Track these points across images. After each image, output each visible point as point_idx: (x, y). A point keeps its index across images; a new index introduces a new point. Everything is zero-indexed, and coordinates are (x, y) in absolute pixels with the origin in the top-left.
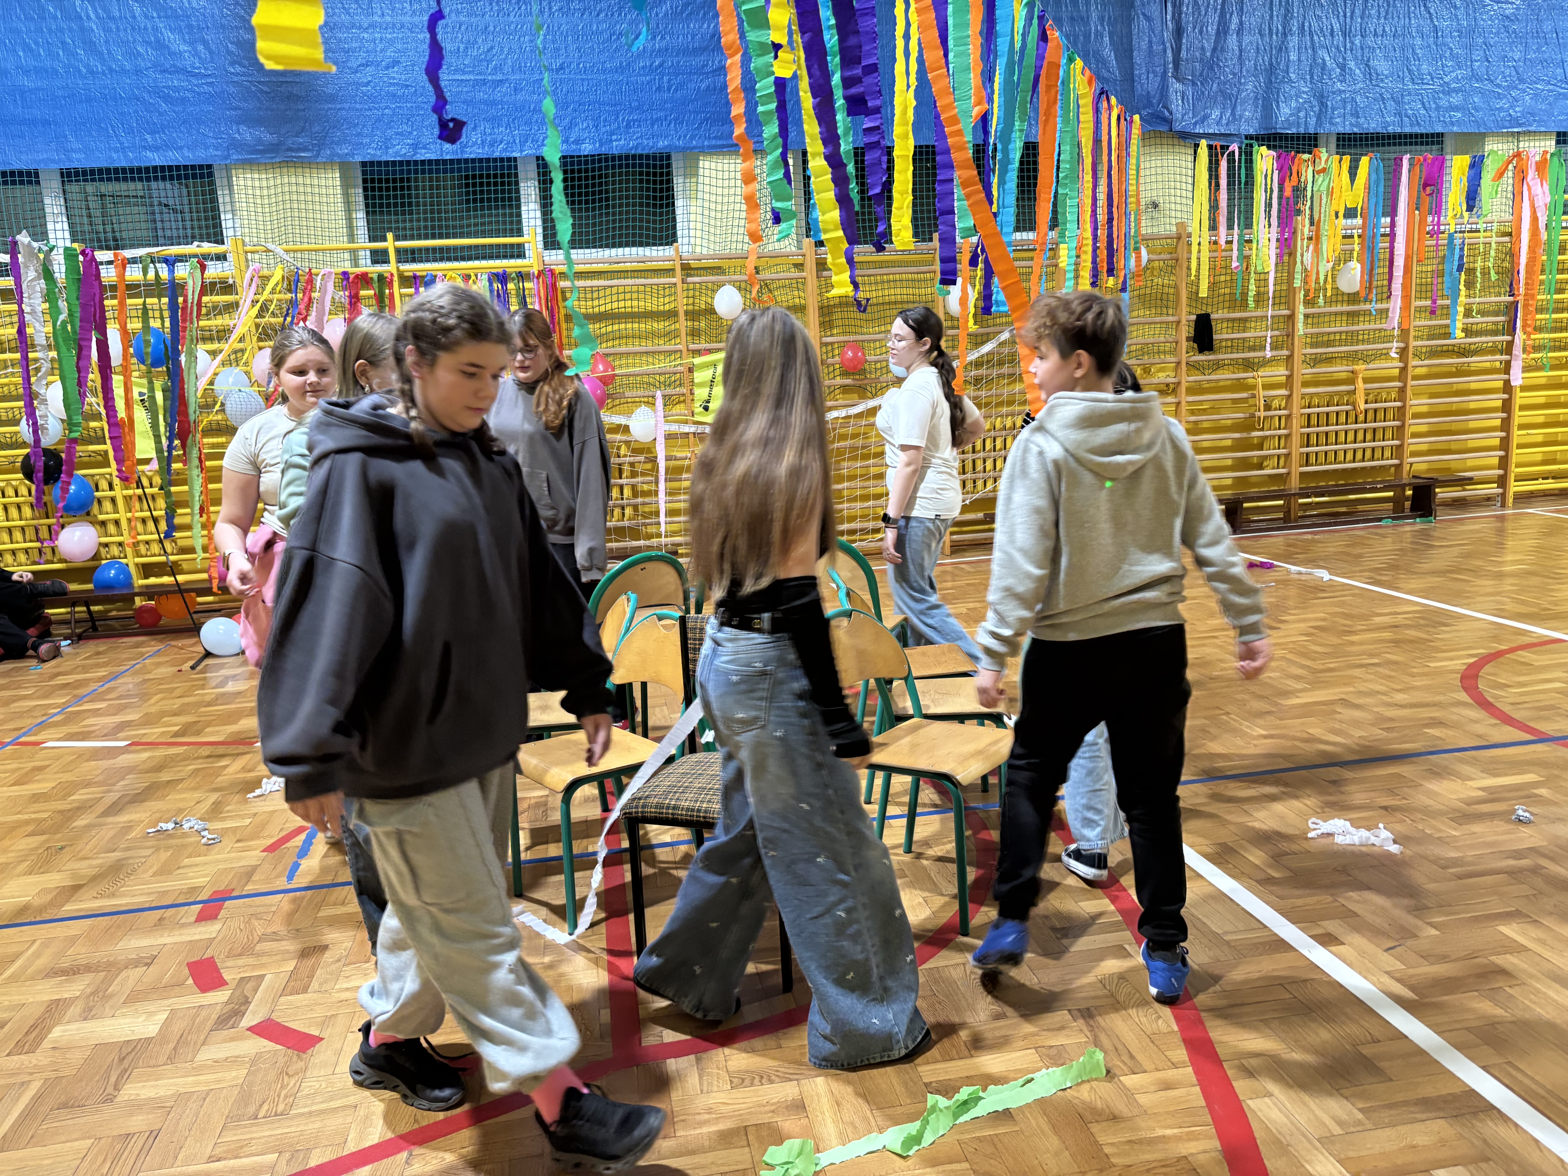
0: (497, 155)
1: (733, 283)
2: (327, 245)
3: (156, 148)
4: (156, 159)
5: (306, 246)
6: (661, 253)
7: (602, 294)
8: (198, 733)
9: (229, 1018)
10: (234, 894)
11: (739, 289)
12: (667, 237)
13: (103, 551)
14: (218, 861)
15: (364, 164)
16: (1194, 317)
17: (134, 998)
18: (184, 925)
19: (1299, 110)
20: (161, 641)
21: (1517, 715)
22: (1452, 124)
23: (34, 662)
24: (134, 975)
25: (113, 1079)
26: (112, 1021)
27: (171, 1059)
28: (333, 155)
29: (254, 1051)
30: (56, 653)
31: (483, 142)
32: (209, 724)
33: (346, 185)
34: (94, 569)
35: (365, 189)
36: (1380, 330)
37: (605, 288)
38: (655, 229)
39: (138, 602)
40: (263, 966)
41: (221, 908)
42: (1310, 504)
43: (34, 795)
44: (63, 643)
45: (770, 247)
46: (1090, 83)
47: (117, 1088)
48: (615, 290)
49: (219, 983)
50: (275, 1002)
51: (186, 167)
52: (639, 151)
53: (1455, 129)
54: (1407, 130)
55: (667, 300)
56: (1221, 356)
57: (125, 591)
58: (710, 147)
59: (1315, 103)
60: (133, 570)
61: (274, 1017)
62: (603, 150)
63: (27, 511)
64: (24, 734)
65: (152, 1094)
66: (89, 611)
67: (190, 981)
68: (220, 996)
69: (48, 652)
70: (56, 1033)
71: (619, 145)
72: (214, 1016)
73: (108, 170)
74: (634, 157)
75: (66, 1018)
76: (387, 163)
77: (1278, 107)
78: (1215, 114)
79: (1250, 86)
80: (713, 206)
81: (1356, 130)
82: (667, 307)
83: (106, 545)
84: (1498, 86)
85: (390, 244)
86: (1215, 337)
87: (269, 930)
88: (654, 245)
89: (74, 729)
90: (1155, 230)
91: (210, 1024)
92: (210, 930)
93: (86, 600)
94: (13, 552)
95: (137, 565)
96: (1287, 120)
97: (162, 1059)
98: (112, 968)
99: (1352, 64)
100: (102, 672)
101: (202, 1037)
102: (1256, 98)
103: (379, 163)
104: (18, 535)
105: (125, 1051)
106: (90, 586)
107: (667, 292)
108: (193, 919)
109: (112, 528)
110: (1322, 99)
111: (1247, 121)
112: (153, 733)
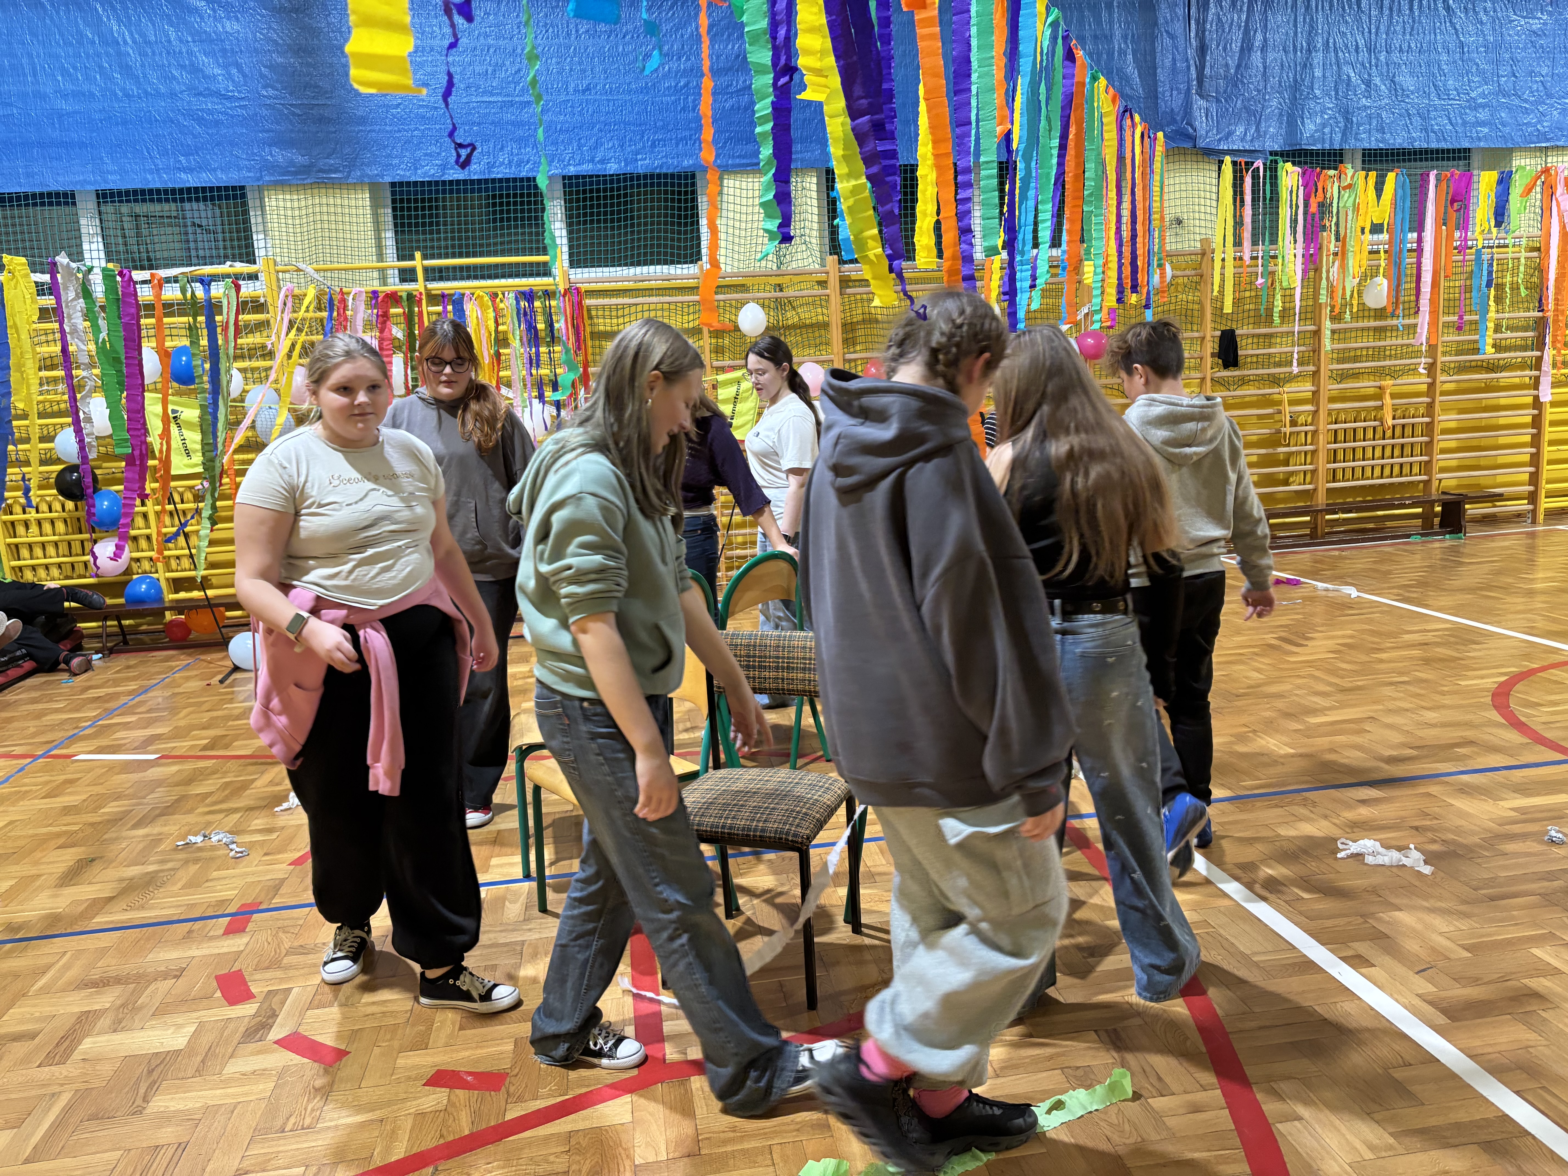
0: (523, 174)
1: (757, 300)
2: (357, 265)
3: (189, 170)
4: (191, 180)
5: (336, 265)
6: (685, 272)
7: (626, 311)
8: (226, 747)
9: (257, 1031)
10: (262, 907)
11: (763, 306)
12: (692, 255)
13: (135, 566)
14: (247, 874)
15: (393, 184)
16: (1218, 333)
17: (163, 1010)
18: (212, 938)
19: (1324, 126)
20: (190, 655)
21: (1548, 735)
22: (1479, 139)
23: (65, 676)
24: (164, 986)
25: (142, 1091)
26: (142, 1033)
27: (199, 1072)
28: (362, 176)
29: (281, 1064)
30: (88, 667)
31: (510, 162)
32: (236, 738)
33: (375, 205)
34: (125, 583)
35: (394, 209)
36: (1408, 345)
37: (630, 305)
38: (679, 248)
39: (169, 616)
40: (289, 979)
41: (248, 921)
42: (1337, 520)
43: (65, 807)
44: (95, 657)
45: (794, 265)
46: (1114, 101)
47: (146, 1100)
48: (639, 308)
49: (248, 996)
50: (302, 1015)
51: (219, 189)
52: (664, 171)
53: (1482, 144)
54: (1434, 145)
55: (691, 317)
56: (1246, 372)
57: (156, 606)
58: (734, 166)
59: (1340, 119)
60: (163, 584)
61: (301, 1030)
62: (629, 169)
63: (60, 527)
64: (56, 747)
65: (181, 1107)
66: (120, 625)
67: (218, 994)
68: (247, 1009)
69: (79, 665)
70: (87, 1044)
71: (644, 165)
72: (242, 1029)
73: (143, 192)
74: (659, 176)
75: (96, 1030)
76: (416, 183)
77: (1303, 123)
78: (1240, 130)
79: (1274, 103)
80: (737, 224)
81: (1381, 145)
82: (691, 325)
83: (138, 560)
84: (1526, 101)
85: (418, 263)
86: (1240, 352)
87: (296, 944)
88: (679, 263)
89: (104, 742)
90: (1179, 246)
91: (238, 1035)
92: (237, 943)
93: (118, 614)
94: (47, 567)
95: (167, 580)
96: (1312, 136)
97: (190, 1072)
98: (142, 980)
99: (1377, 80)
100: (133, 686)
101: (230, 1050)
102: (1281, 115)
103: (408, 184)
104: (51, 550)
105: (154, 1063)
106: (122, 601)
107: (691, 310)
108: (222, 931)
109: (143, 543)
110: (1347, 114)
111: (1272, 137)
112: (182, 746)
